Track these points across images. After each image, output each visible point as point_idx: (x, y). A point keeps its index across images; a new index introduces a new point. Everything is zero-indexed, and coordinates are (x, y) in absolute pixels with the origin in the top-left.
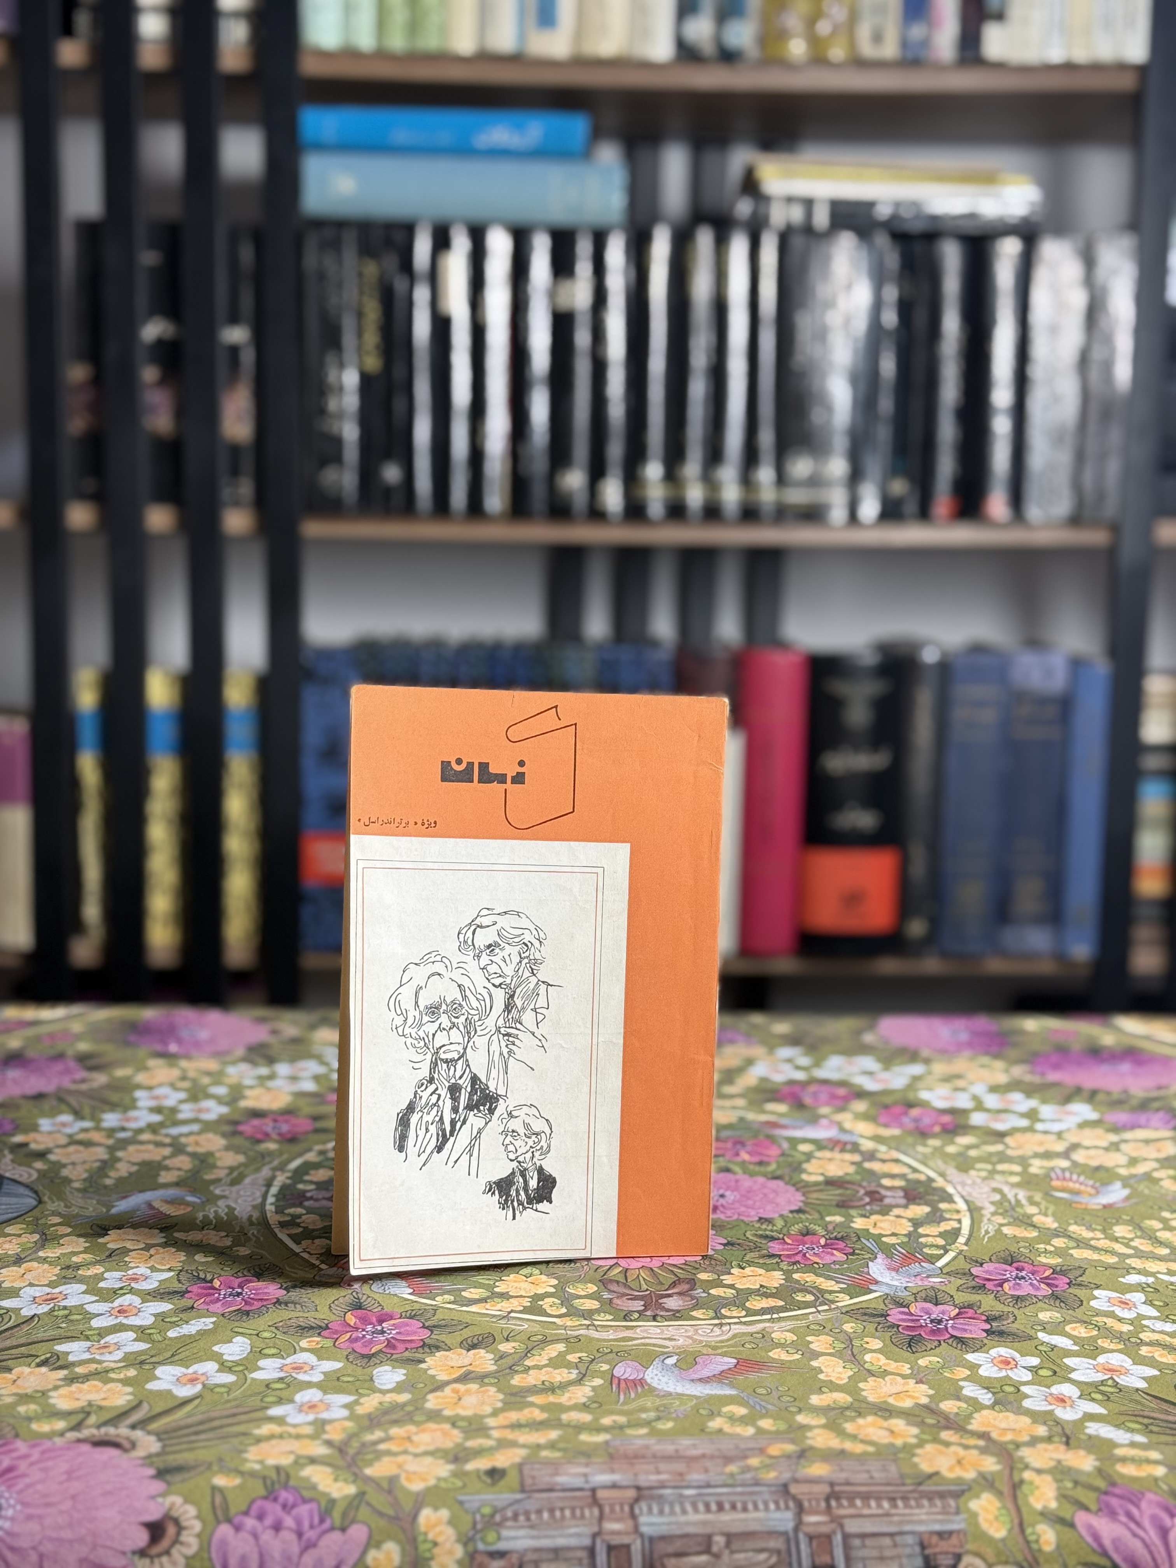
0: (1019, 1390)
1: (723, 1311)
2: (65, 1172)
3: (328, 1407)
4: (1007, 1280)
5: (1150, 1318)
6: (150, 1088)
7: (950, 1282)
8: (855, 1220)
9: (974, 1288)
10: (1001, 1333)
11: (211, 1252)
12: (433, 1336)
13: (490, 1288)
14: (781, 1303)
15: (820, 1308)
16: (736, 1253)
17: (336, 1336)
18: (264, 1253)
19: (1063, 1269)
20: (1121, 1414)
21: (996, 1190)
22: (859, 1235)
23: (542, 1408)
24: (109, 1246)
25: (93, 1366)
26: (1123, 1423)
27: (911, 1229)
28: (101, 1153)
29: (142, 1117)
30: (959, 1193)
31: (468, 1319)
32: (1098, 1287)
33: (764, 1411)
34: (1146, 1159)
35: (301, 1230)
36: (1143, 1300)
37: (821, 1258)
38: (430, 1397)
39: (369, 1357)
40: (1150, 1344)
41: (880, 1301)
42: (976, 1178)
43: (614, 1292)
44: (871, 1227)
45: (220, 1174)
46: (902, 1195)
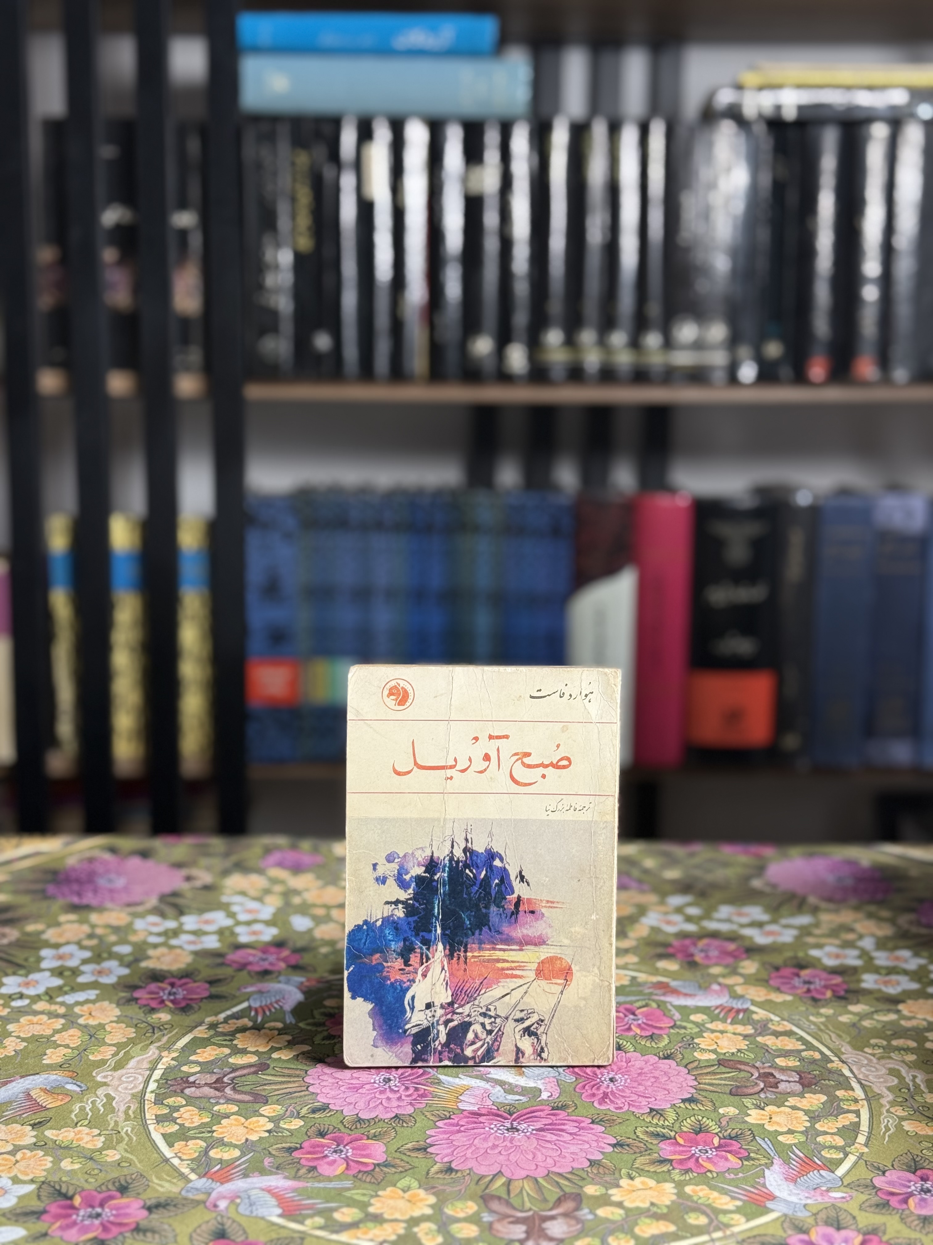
1: (610, 1240)
4: (911, 1194)
6: (57, 946)
7: (852, 1198)
8: (748, 1112)
9: (877, 1205)
11: (78, 1157)
13: (363, 1206)
14: (672, 1228)
15: (714, 1236)
16: (625, 1157)
18: (134, 1158)
21: (893, 1072)
22: (755, 1132)
27: (808, 1124)
29: (44, 981)
30: (855, 1077)
35: (177, 1127)
37: (715, 1164)
41: (778, 1223)
42: (872, 1058)
43: (495, 1212)
44: (766, 1122)
45: (107, 1052)
46: (797, 1080)
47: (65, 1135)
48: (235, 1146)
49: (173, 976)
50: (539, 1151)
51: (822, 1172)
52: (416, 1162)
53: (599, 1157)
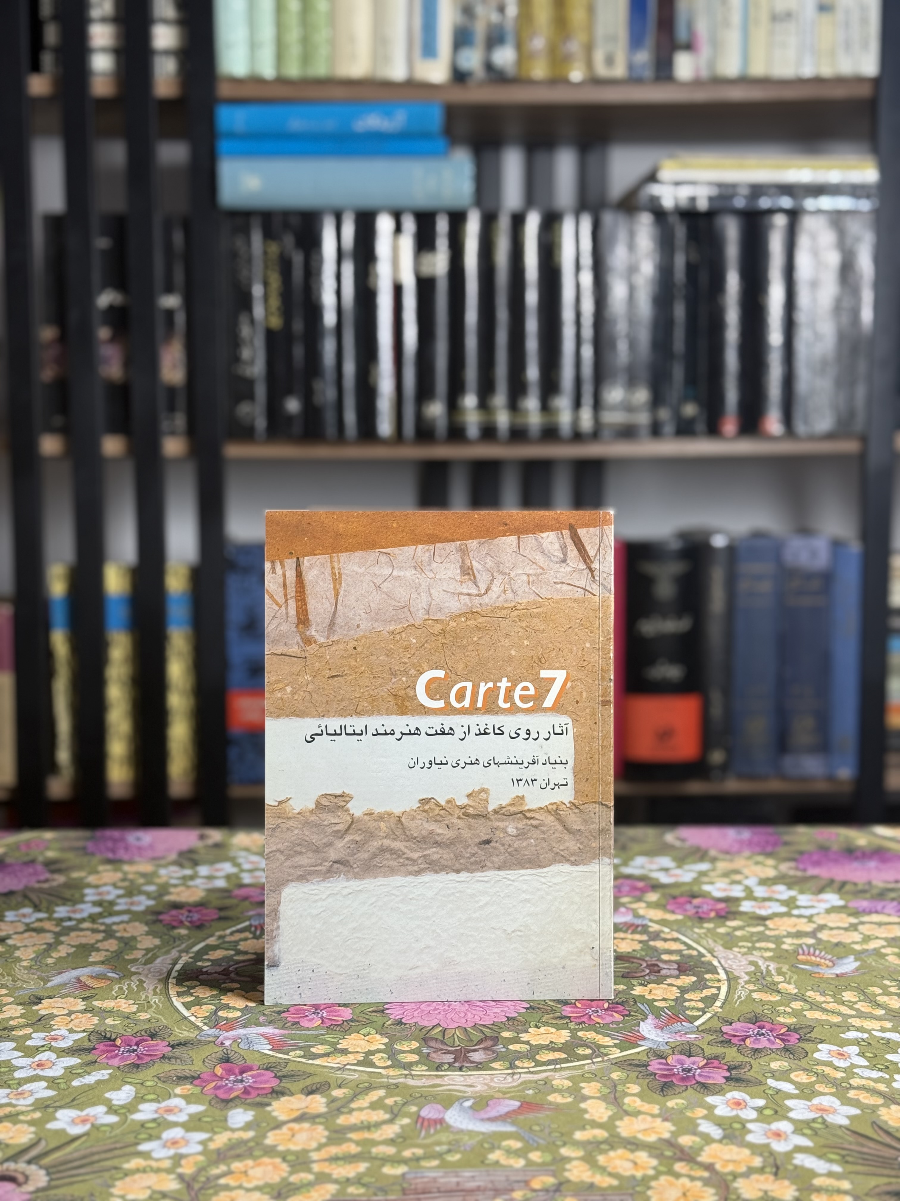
0: (744, 1126)
1: (517, 1062)
2: (17, 954)
3: (187, 1142)
4: (749, 1036)
5: (861, 1067)
7: (703, 1038)
8: (635, 988)
9: (721, 1042)
10: (738, 1080)
11: (119, 1017)
12: (282, 1085)
13: (333, 1045)
14: (565, 1056)
15: (595, 1060)
16: (535, 1015)
17: (204, 1084)
18: (161, 1017)
19: (797, 1027)
20: (824, 1146)
21: (752, 963)
22: (637, 1000)
23: (358, 1143)
24: (40, 1012)
25: (8, 1110)
26: (825, 1154)
27: (679, 995)
28: (49, 938)
29: (87, 909)
30: (722, 966)
31: (312, 1070)
32: (822, 1041)
33: (535, 1145)
34: (877, 938)
35: (193, 998)
36: (857, 1052)
37: (602, 1019)
38: (270, 1134)
39: (227, 1102)
40: (858, 1088)
41: (644, 1053)
42: (738, 954)
43: (432, 1047)
44: (646, 994)
45: (138, 954)
46: (676, 968)
47: (109, 1004)
48: (237, 1009)
49: (190, 906)
50: (469, 1011)
51: (683, 1023)
52: (375, 1019)
53: (516, 1015)
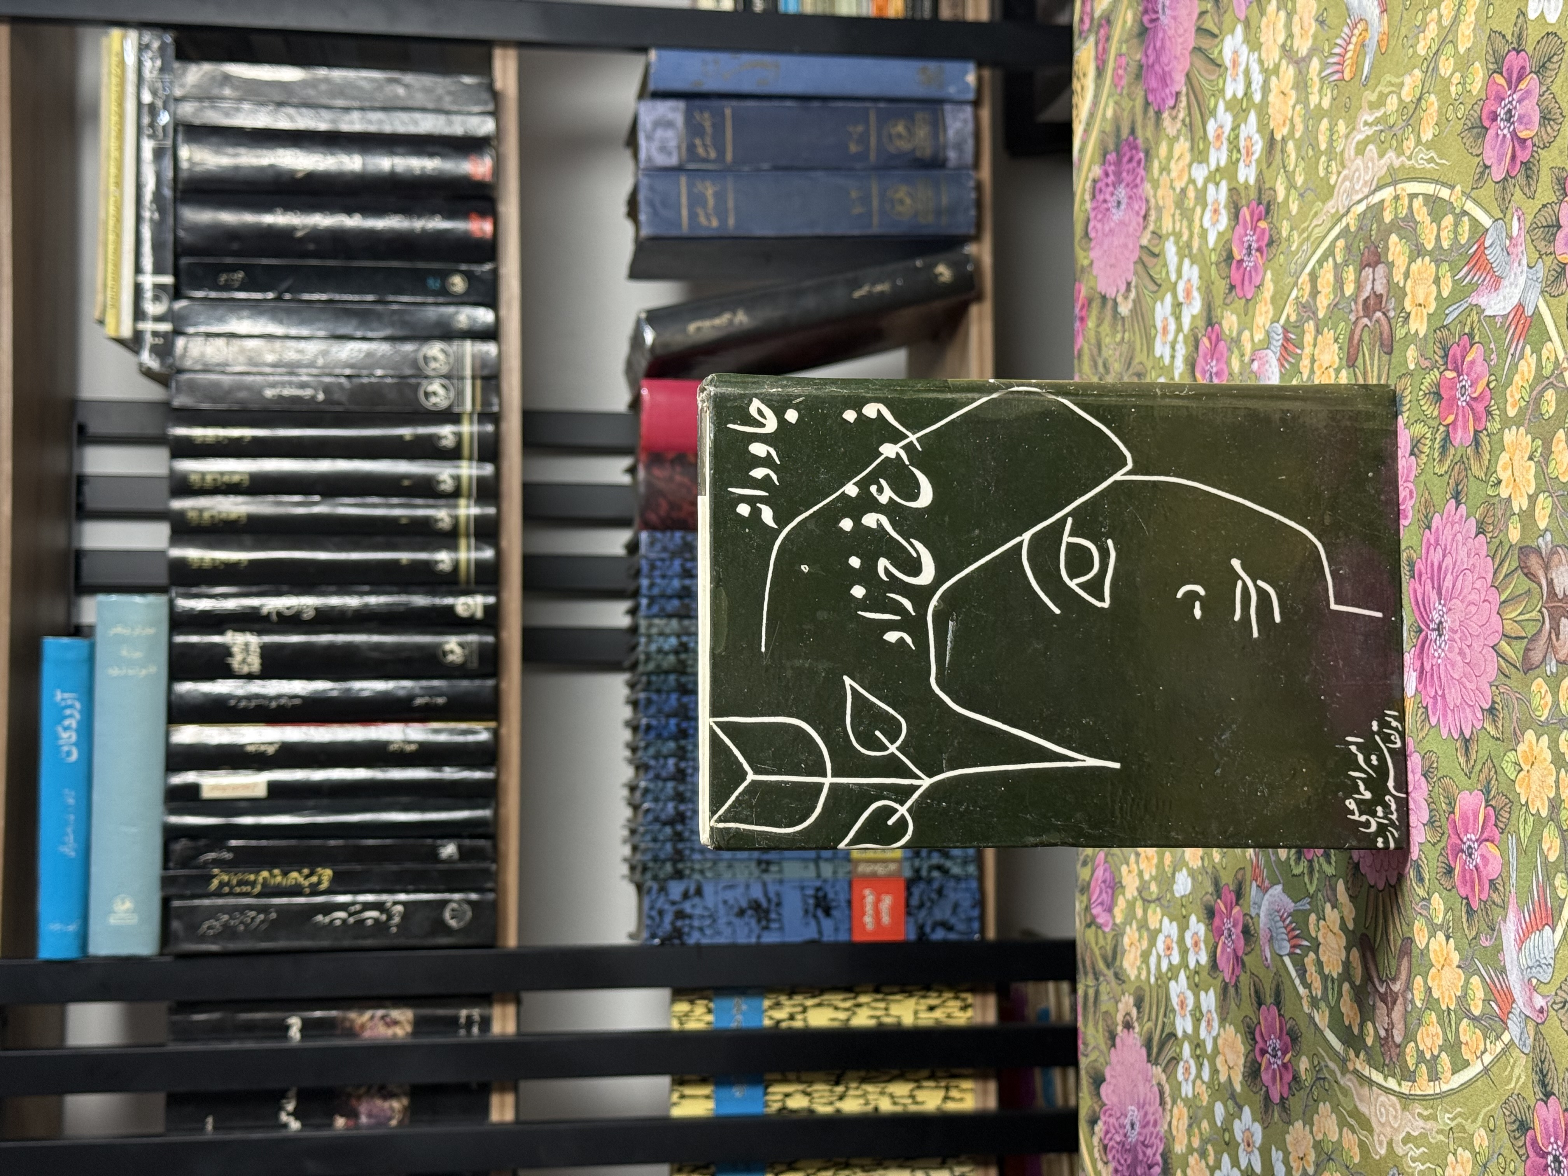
4: (1514, 134)
7: (1518, 208)
8: (1412, 332)
9: (1528, 177)
13: (1540, 823)
14: (1561, 434)
16: (1472, 489)
19: (1492, 60)
21: (1360, 150)
22: (1437, 326)
27: (1427, 259)
30: (1367, 197)
32: (1522, 13)
35: (1443, 1055)
37: (1479, 378)
41: (1552, 301)
42: (1342, 176)
43: (1545, 657)
44: (1425, 312)
45: (1350, 1140)
46: (1371, 270)
48: (1467, 981)
49: (1253, 1050)
50: (1465, 597)
51: (1487, 245)
52: (1484, 754)
53: (1472, 522)
